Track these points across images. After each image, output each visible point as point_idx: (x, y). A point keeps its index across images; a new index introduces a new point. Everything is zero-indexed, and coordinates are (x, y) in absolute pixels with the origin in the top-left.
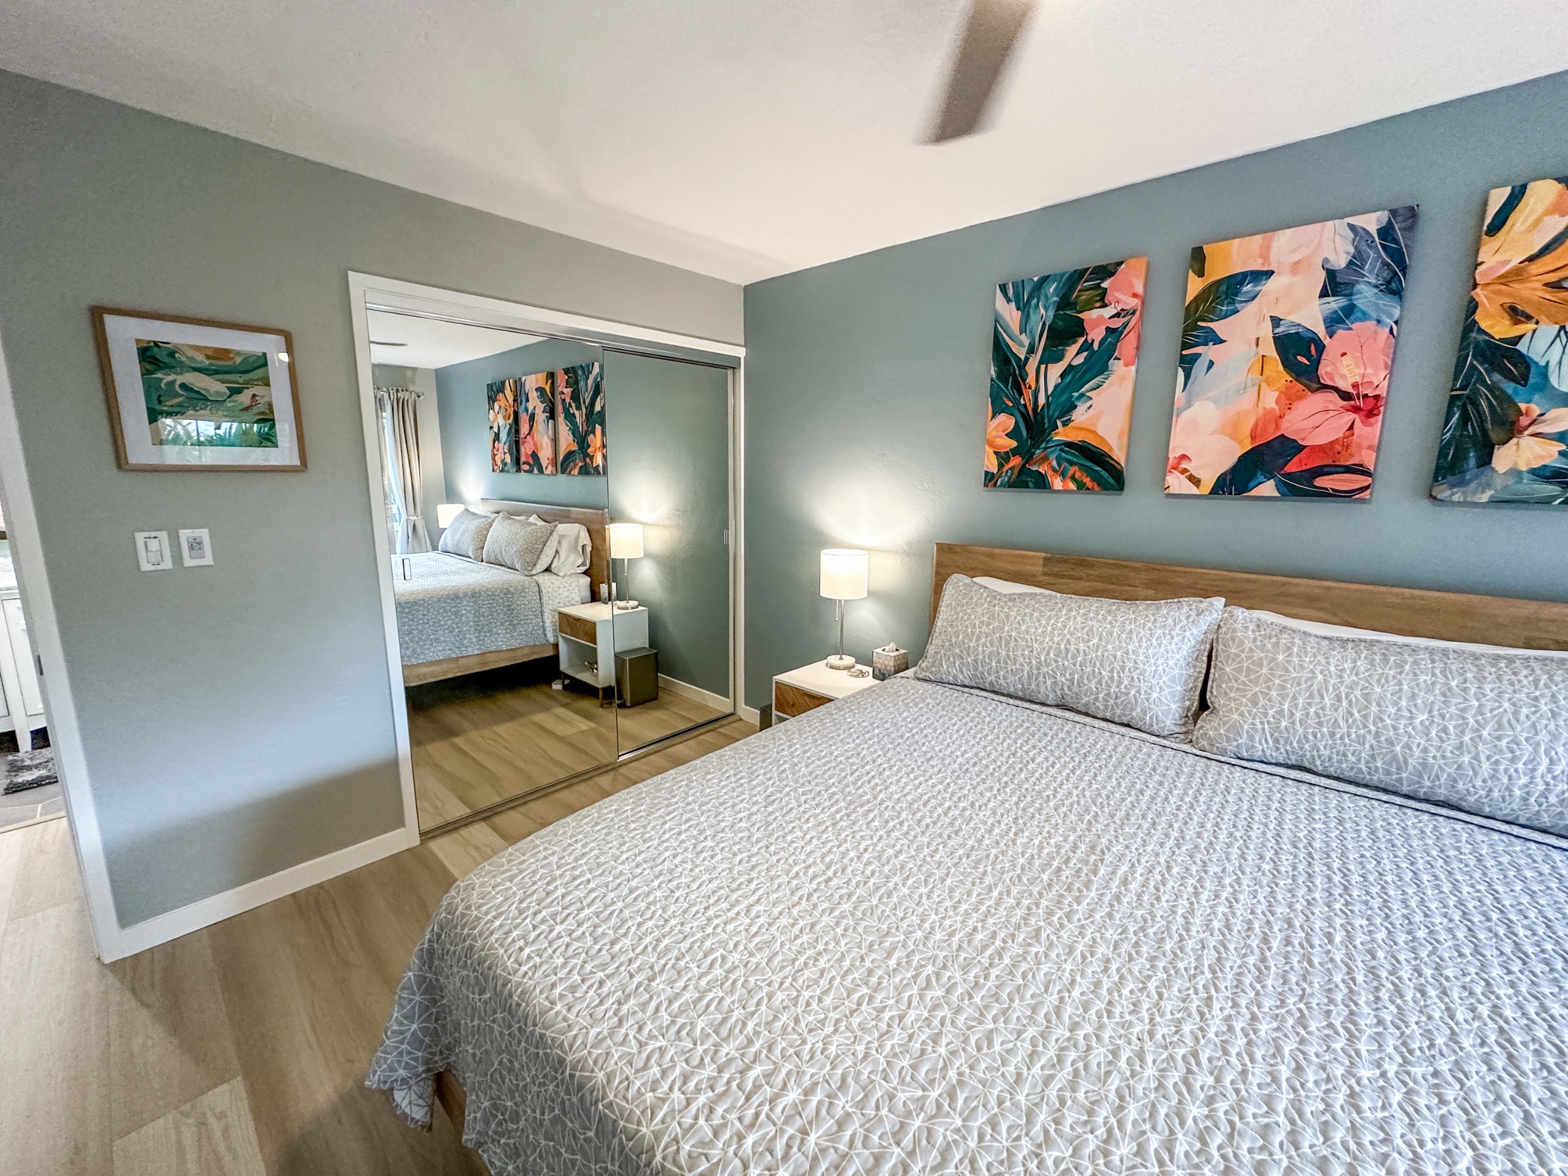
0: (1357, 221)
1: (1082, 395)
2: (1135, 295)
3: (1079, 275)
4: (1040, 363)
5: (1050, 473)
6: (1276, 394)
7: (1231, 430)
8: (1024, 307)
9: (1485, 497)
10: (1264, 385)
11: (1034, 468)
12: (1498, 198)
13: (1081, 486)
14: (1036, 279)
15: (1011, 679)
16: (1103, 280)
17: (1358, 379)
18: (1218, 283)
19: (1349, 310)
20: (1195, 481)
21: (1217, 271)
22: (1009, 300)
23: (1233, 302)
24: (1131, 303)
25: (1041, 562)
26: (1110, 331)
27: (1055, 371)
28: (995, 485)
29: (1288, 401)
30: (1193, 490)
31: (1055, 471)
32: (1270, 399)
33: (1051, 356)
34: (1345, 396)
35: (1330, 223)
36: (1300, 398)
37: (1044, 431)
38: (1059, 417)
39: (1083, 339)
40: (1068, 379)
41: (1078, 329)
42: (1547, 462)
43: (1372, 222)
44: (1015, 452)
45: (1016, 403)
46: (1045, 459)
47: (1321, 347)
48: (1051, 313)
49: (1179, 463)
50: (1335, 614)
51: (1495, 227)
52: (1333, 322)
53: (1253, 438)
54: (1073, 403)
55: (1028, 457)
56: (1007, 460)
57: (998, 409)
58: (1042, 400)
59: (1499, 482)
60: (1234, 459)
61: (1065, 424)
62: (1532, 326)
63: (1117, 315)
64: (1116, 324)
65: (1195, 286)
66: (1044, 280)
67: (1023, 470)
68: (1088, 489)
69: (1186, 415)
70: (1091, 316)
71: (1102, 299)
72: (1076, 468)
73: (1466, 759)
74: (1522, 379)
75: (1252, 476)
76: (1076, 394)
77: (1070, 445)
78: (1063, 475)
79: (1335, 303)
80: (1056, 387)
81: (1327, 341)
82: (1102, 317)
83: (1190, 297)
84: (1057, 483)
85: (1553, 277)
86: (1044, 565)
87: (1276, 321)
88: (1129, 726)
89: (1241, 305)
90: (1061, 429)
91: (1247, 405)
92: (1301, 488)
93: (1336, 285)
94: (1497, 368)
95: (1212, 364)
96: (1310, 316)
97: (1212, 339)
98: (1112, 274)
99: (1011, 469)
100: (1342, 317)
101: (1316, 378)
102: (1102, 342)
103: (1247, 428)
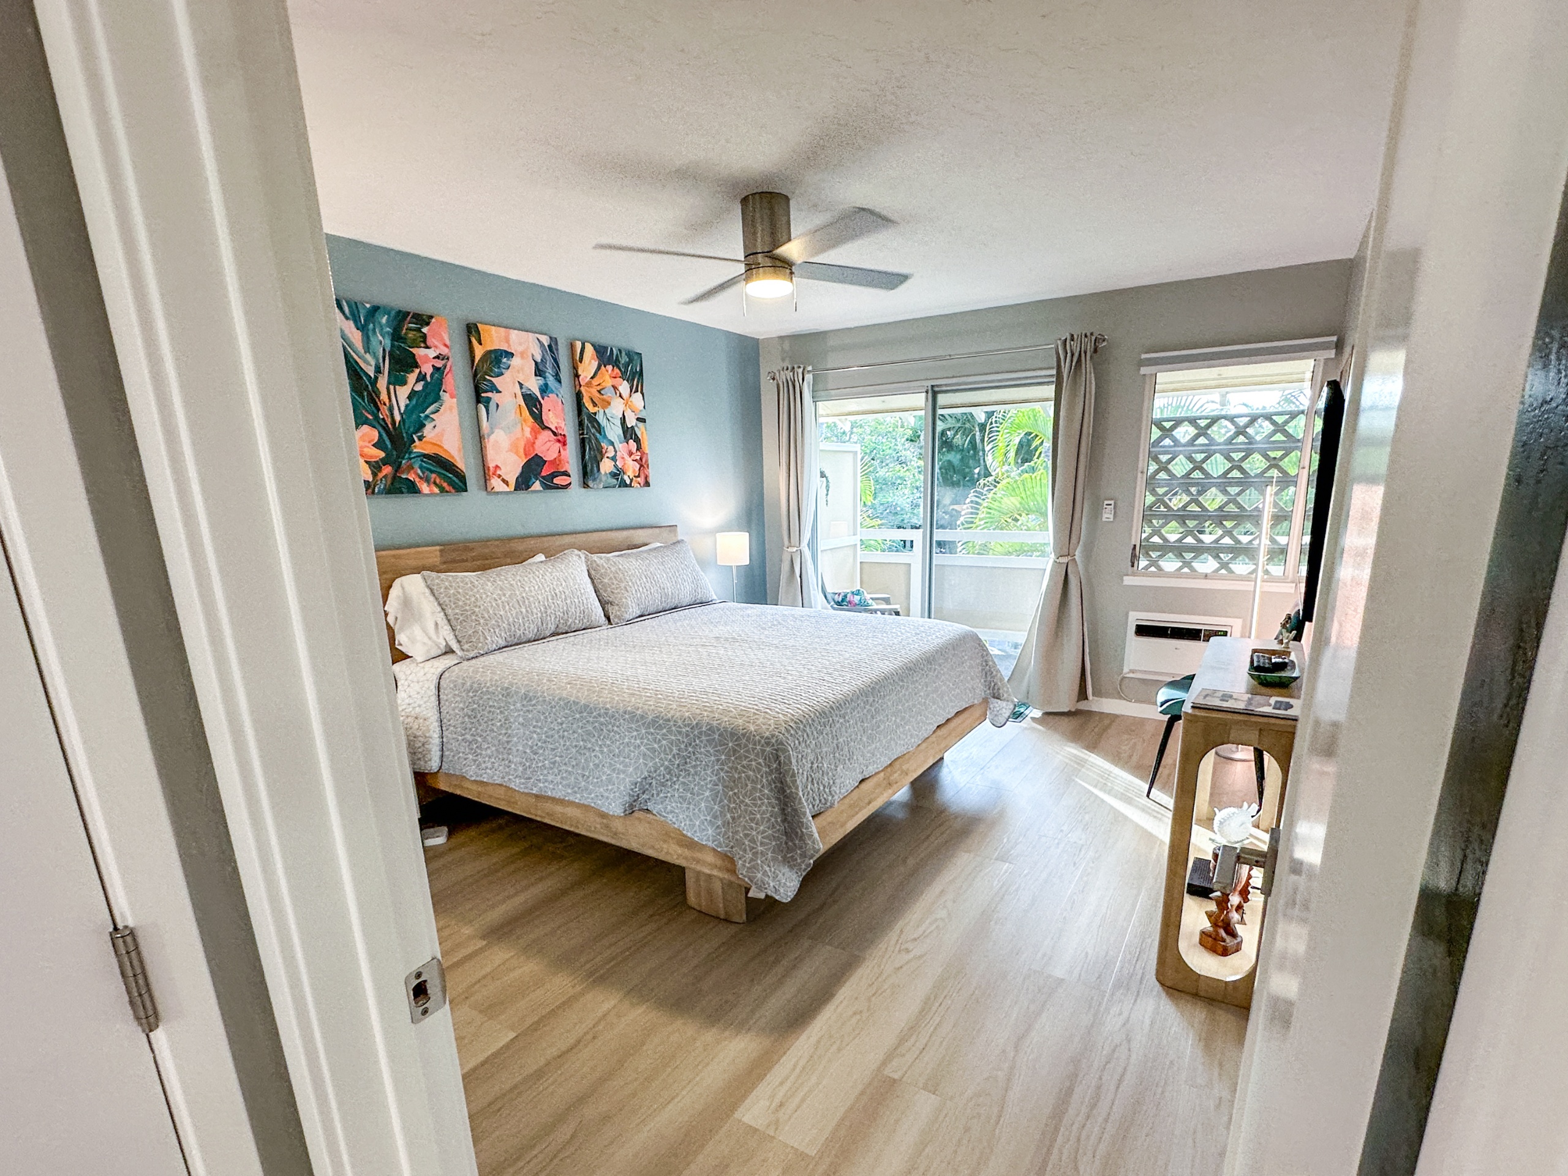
0: (539, 337)
1: (427, 417)
2: (446, 345)
3: (403, 315)
4: (389, 383)
5: (417, 480)
6: (529, 428)
7: (514, 448)
8: (362, 328)
9: (600, 486)
10: (524, 424)
11: (404, 476)
12: (579, 346)
13: (443, 490)
14: (368, 306)
16: (422, 326)
17: (556, 424)
18: (490, 353)
19: (546, 386)
20: (506, 483)
21: (488, 345)
22: (347, 318)
23: (499, 367)
24: (445, 351)
25: (438, 553)
26: (436, 369)
27: (403, 392)
28: (373, 492)
29: (536, 434)
30: (506, 489)
31: (421, 478)
32: (527, 430)
33: (397, 380)
35: (530, 335)
36: (539, 433)
37: (405, 444)
38: (415, 433)
39: (417, 371)
40: (414, 402)
41: (411, 363)
42: (612, 469)
43: (544, 340)
44: (385, 462)
45: (376, 417)
46: (410, 468)
47: (540, 404)
48: (388, 341)
49: (495, 471)
51: (580, 360)
52: (542, 392)
53: (526, 455)
54: (422, 422)
55: (398, 468)
56: (380, 469)
57: (360, 421)
58: (398, 418)
59: (603, 479)
60: (521, 468)
61: (420, 438)
62: (598, 409)
63: (437, 357)
64: (439, 364)
65: (479, 349)
66: (375, 309)
67: (394, 477)
68: (447, 492)
69: (493, 438)
70: (420, 352)
71: (425, 342)
72: (433, 476)
74: (599, 431)
75: (529, 478)
76: (422, 415)
77: (425, 456)
78: (427, 480)
79: (541, 381)
80: (407, 406)
81: (542, 402)
82: (426, 356)
83: (476, 357)
84: (425, 488)
85: (599, 388)
86: (441, 556)
87: (521, 385)
89: (503, 371)
90: (417, 442)
91: (519, 435)
92: (549, 485)
93: (539, 372)
94: (593, 427)
95: (498, 406)
96: (534, 385)
97: (494, 389)
98: (428, 324)
99: (385, 477)
100: (545, 389)
101: (542, 422)
102: (432, 375)
103: (522, 449)
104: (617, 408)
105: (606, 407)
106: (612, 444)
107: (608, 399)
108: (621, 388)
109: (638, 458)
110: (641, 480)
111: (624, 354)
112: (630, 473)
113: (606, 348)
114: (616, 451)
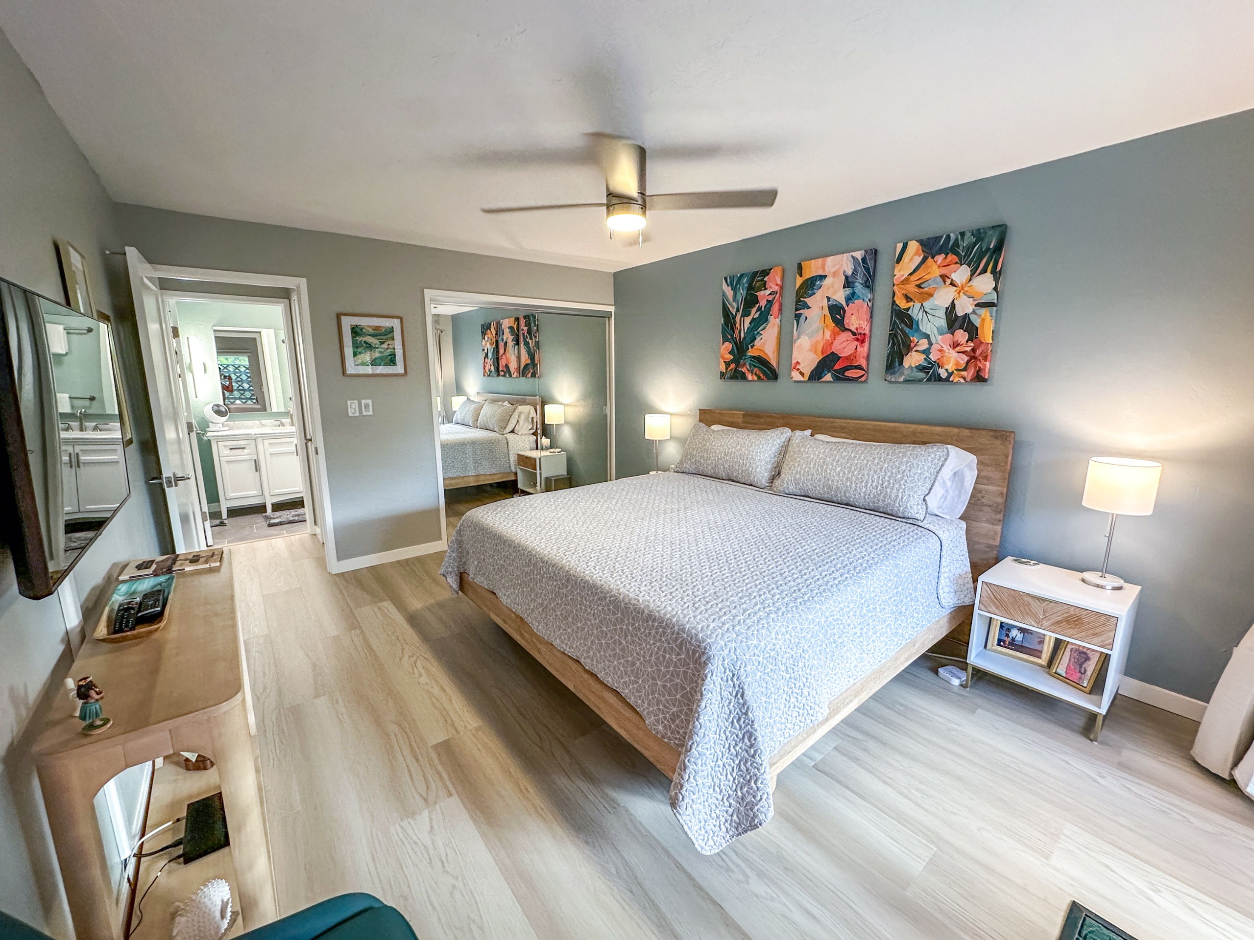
0: (854, 254)
2: (777, 285)
3: (755, 274)
4: (741, 317)
5: (746, 372)
6: (830, 333)
7: (814, 349)
8: (734, 289)
9: (902, 379)
10: (825, 328)
11: (740, 369)
12: (900, 246)
13: (759, 378)
14: (738, 275)
15: (710, 467)
16: (764, 277)
17: (858, 326)
18: (808, 279)
19: (853, 294)
20: (802, 374)
21: (807, 275)
22: (728, 286)
23: (813, 289)
24: (776, 288)
26: (768, 301)
27: (748, 320)
28: (725, 378)
29: (834, 336)
30: (802, 378)
31: (748, 370)
32: (828, 335)
33: (746, 314)
34: (854, 334)
35: (845, 255)
36: (839, 334)
37: (744, 351)
38: (750, 344)
39: (758, 306)
40: (752, 325)
41: (755, 301)
42: (920, 363)
43: (859, 255)
44: (732, 361)
45: (732, 336)
46: (745, 365)
47: (844, 311)
48: (745, 292)
49: (796, 366)
50: (851, 435)
51: (899, 260)
52: (849, 299)
53: (823, 353)
54: (755, 336)
55: (738, 364)
56: (729, 366)
57: (725, 340)
58: (742, 335)
59: (906, 372)
60: (816, 363)
61: (752, 347)
62: (912, 303)
63: (770, 294)
64: (770, 298)
65: (799, 281)
66: (742, 275)
67: (736, 369)
68: (762, 379)
69: (798, 342)
70: (760, 294)
71: (765, 286)
72: (756, 369)
73: (848, 483)
74: (910, 327)
75: (823, 372)
76: (756, 332)
77: (754, 357)
78: (752, 372)
79: (848, 291)
80: (748, 328)
81: (846, 308)
82: (765, 294)
83: (797, 287)
84: (750, 377)
85: (918, 283)
87: (828, 298)
88: (752, 485)
89: (815, 291)
90: (750, 349)
91: (820, 338)
92: (840, 377)
93: (848, 283)
94: (903, 321)
95: (806, 318)
96: (840, 296)
97: (807, 306)
98: (768, 274)
99: (731, 370)
100: (851, 297)
101: (843, 325)
102: (765, 307)
103: (820, 349)
104: (943, 298)
105: (925, 299)
106: (927, 337)
107: (931, 291)
108: (955, 276)
109: (969, 349)
110: (969, 374)
111: (968, 235)
112: (950, 367)
113: (938, 238)
114: (931, 344)
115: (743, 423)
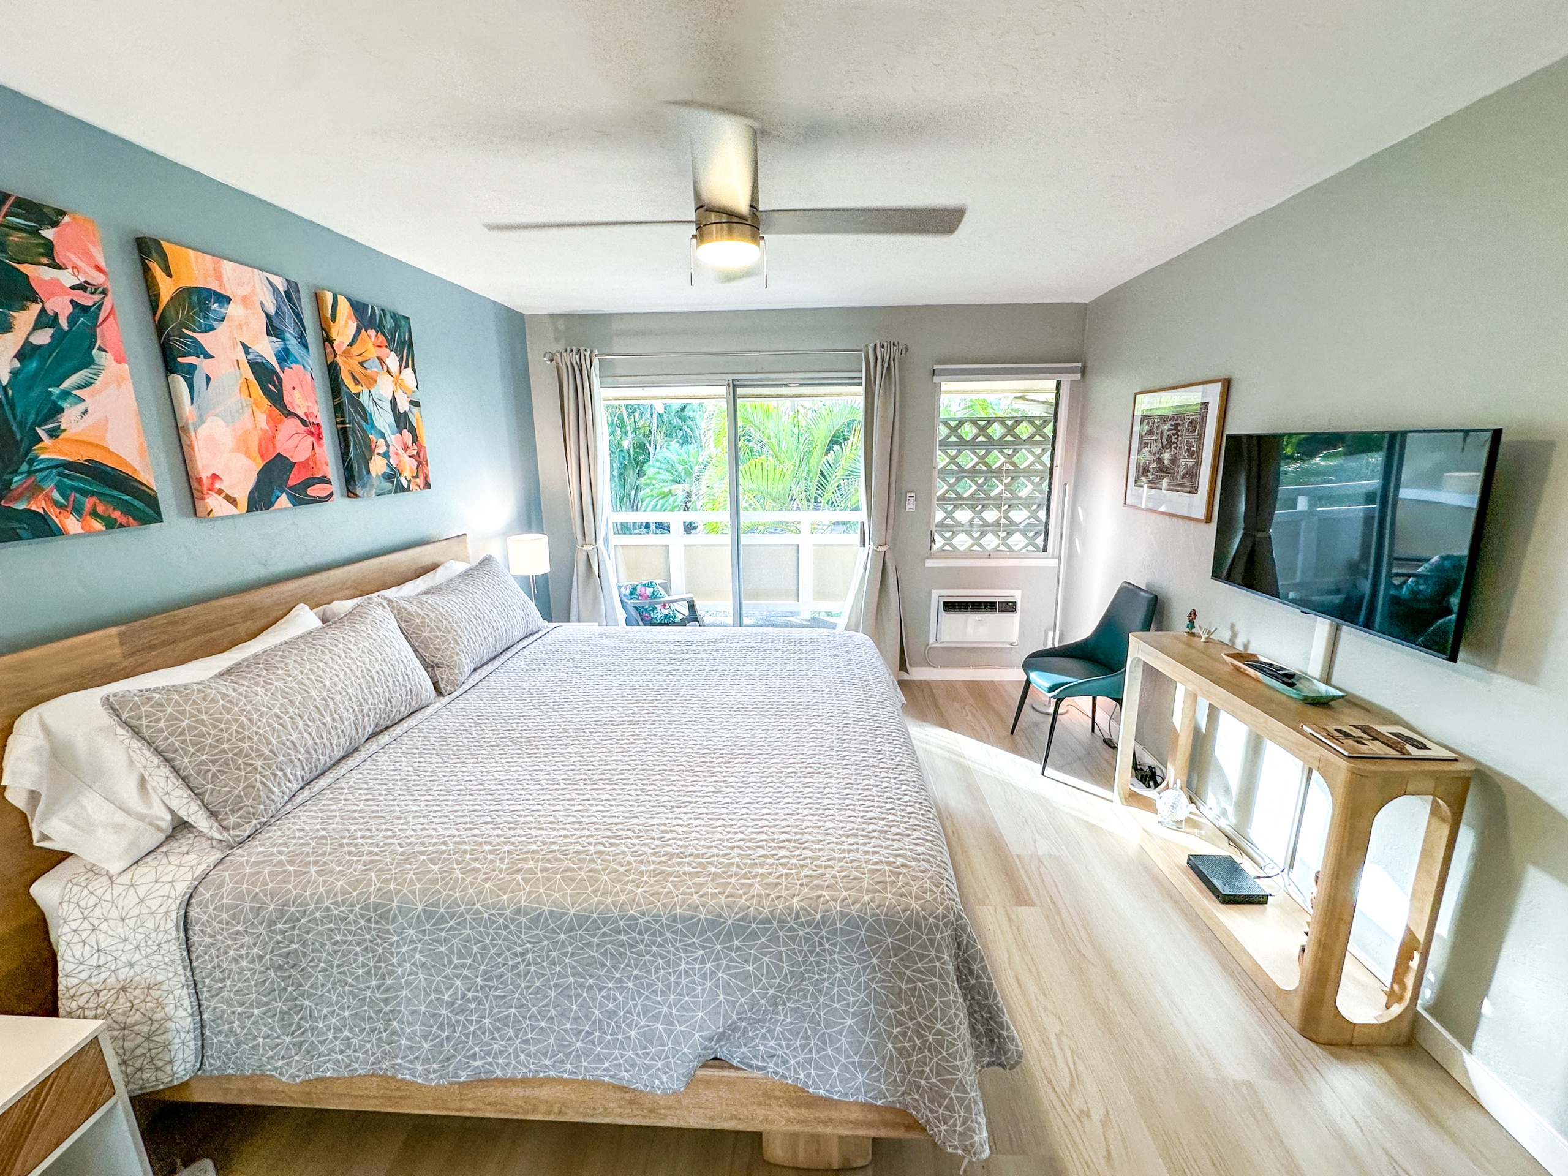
0: (270, 277)
1: (66, 394)
2: (98, 268)
5: (53, 512)
6: (265, 416)
7: (241, 444)
10: (255, 409)
11: (21, 506)
12: (330, 298)
13: (112, 524)
16: (42, 226)
17: (305, 409)
18: (189, 291)
19: (286, 351)
20: (233, 501)
21: (182, 278)
23: (207, 317)
24: (98, 279)
26: (78, 307)
27: (11, 348)
29: (275, 425)
30: (233, 511)
31: (60, 507)
32: (262, 418)
35: (255, 272)
36: (281, 421)
37: (17, 444)
38: (40, 424)
39: (36, 308)
40: (32, 364)
41: (24, 291)
42: (384, 470)
43: (279, 283)
46: (35, 490)
47: (280, 380)
49: (212, 484)
51: (333, 317)
52: (281, 360)
53: (262, 456)
54: (55, 403)
60: (256, 477)
61: (54, 434)
62: (360, 387)
63: (81, 287)
64: (87, 300)
65: (167, 284)
68: (121, 526)
69: (203, 431)
70: (39, 274)
71: (49, 255)
72: (91, 500)
74: (366, 420)
75: (272, 491)
76: (55, 391)
77: (70, 465)
78: (78, 510)
79: (278, 345)
80: (14, 373)
81: (282, 375)
82: (55, 282)
83: (166, 296)
84: (71, 524)
85: (360, 359)
86: (124, 643)
87: (246, 349)
89: (215, 323)
90: (47, 441)
91: (249, 425)
92: (301, 497)
93: (273, 329)
94: (357, 412)
95: (208, 379)
96: (266, 349)
97: (200, 351)
98: (55, 224)
100: (284, 356)
101: (284, 406)
102: (72, 320)
103: (254, 446)
104: (384, 388)
105: (372, 386)
106: (383, 436)
107: (374, 375)
108: (388, 361)
109: (415, 453)
110: (420, 481)
111: (388, 316)
112: (407, 473)
113: (365, 306)
114: (388, 445)
115: (131, 655)
